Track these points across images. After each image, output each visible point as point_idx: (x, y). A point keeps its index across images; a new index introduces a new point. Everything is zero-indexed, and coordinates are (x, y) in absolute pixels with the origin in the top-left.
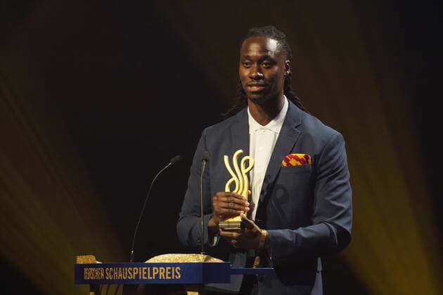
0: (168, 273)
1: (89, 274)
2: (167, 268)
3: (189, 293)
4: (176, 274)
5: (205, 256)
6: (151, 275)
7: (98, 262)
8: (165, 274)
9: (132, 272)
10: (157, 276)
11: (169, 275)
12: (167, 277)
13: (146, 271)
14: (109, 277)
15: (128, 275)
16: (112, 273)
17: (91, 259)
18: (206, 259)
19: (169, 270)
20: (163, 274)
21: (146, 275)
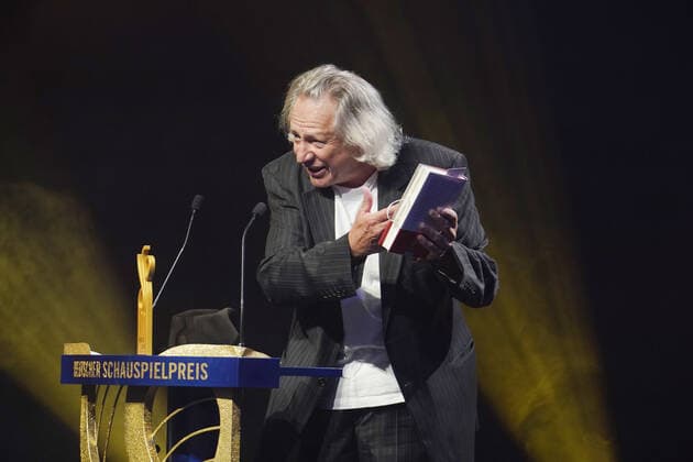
0: (190, 371)
1: (80, 369)
2: (190, 364)
3: (218, 400)
4: (201, 373)
5: (244, 349)
6: (167, 374)
7: (93, 353)
8: (186, 373)
9: (140, 368)
10: (175, 375)
11: (192, 375)
12: (189, 378)
13: (159, 367)
14: (107, 374)
15: (134, 372)
16: (112, 370)
17: (84, 349)
18: (245, 353)
19: (192, 368)
20: (184, 373)
21: (159, 374)
